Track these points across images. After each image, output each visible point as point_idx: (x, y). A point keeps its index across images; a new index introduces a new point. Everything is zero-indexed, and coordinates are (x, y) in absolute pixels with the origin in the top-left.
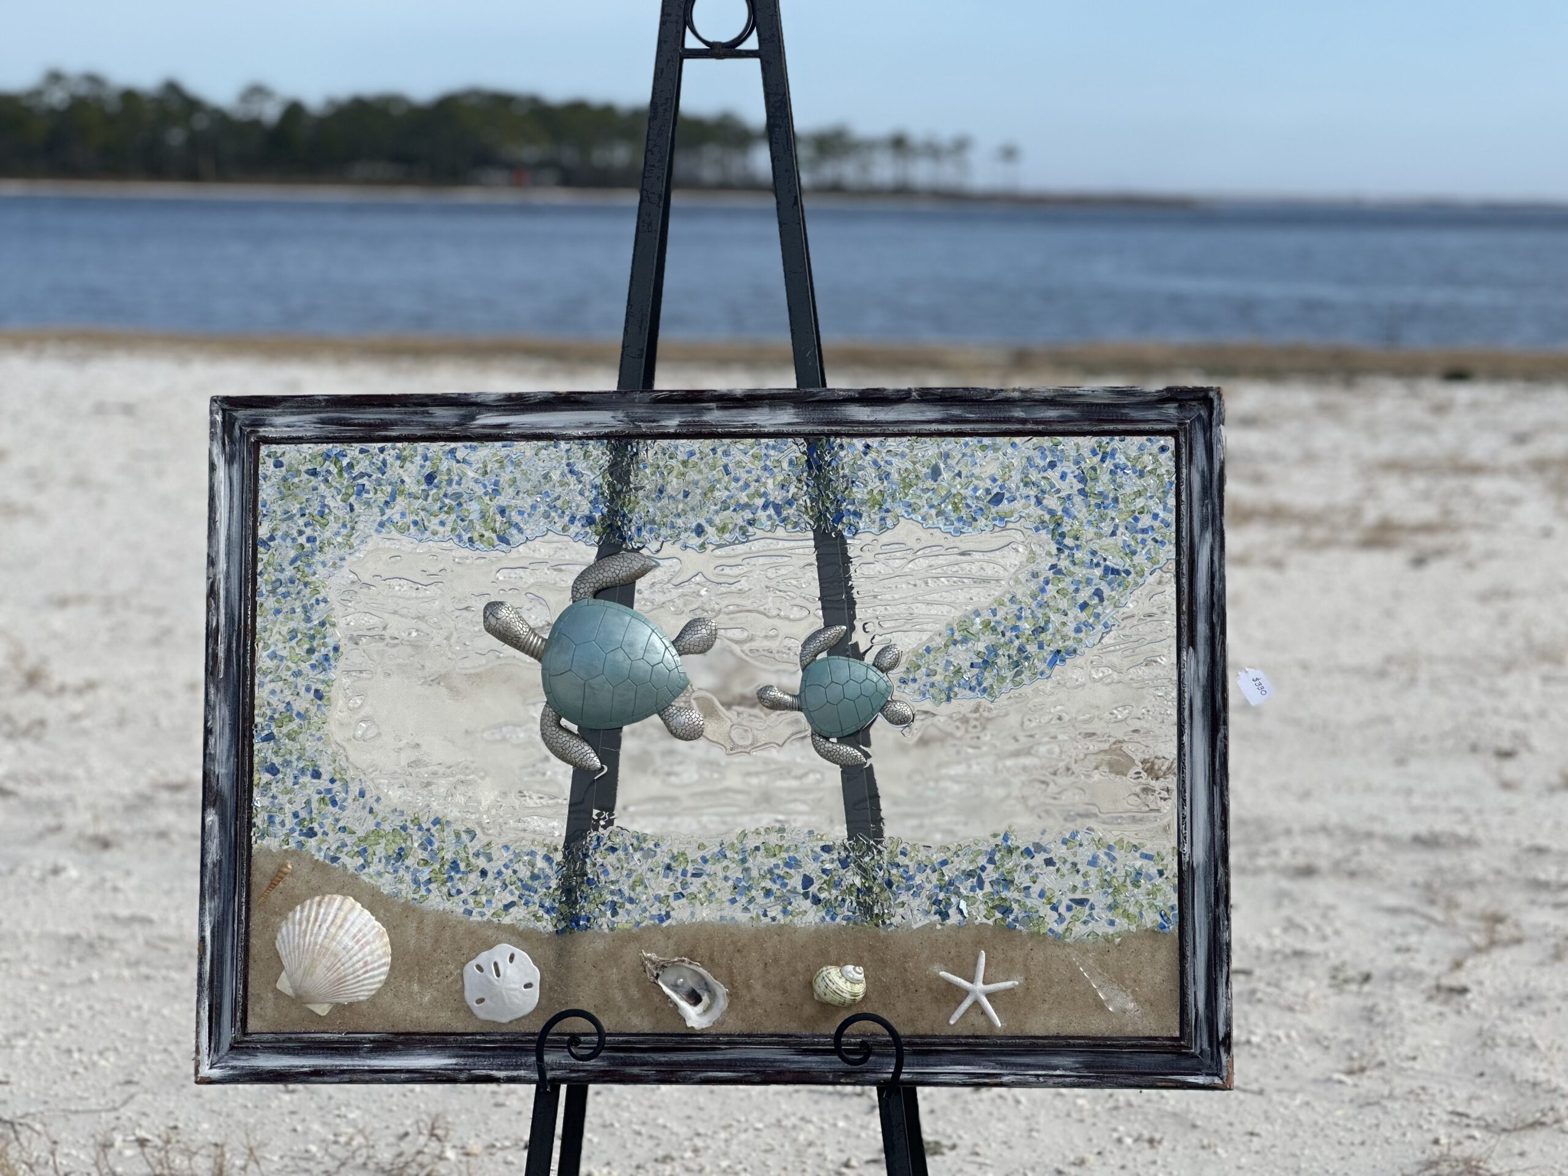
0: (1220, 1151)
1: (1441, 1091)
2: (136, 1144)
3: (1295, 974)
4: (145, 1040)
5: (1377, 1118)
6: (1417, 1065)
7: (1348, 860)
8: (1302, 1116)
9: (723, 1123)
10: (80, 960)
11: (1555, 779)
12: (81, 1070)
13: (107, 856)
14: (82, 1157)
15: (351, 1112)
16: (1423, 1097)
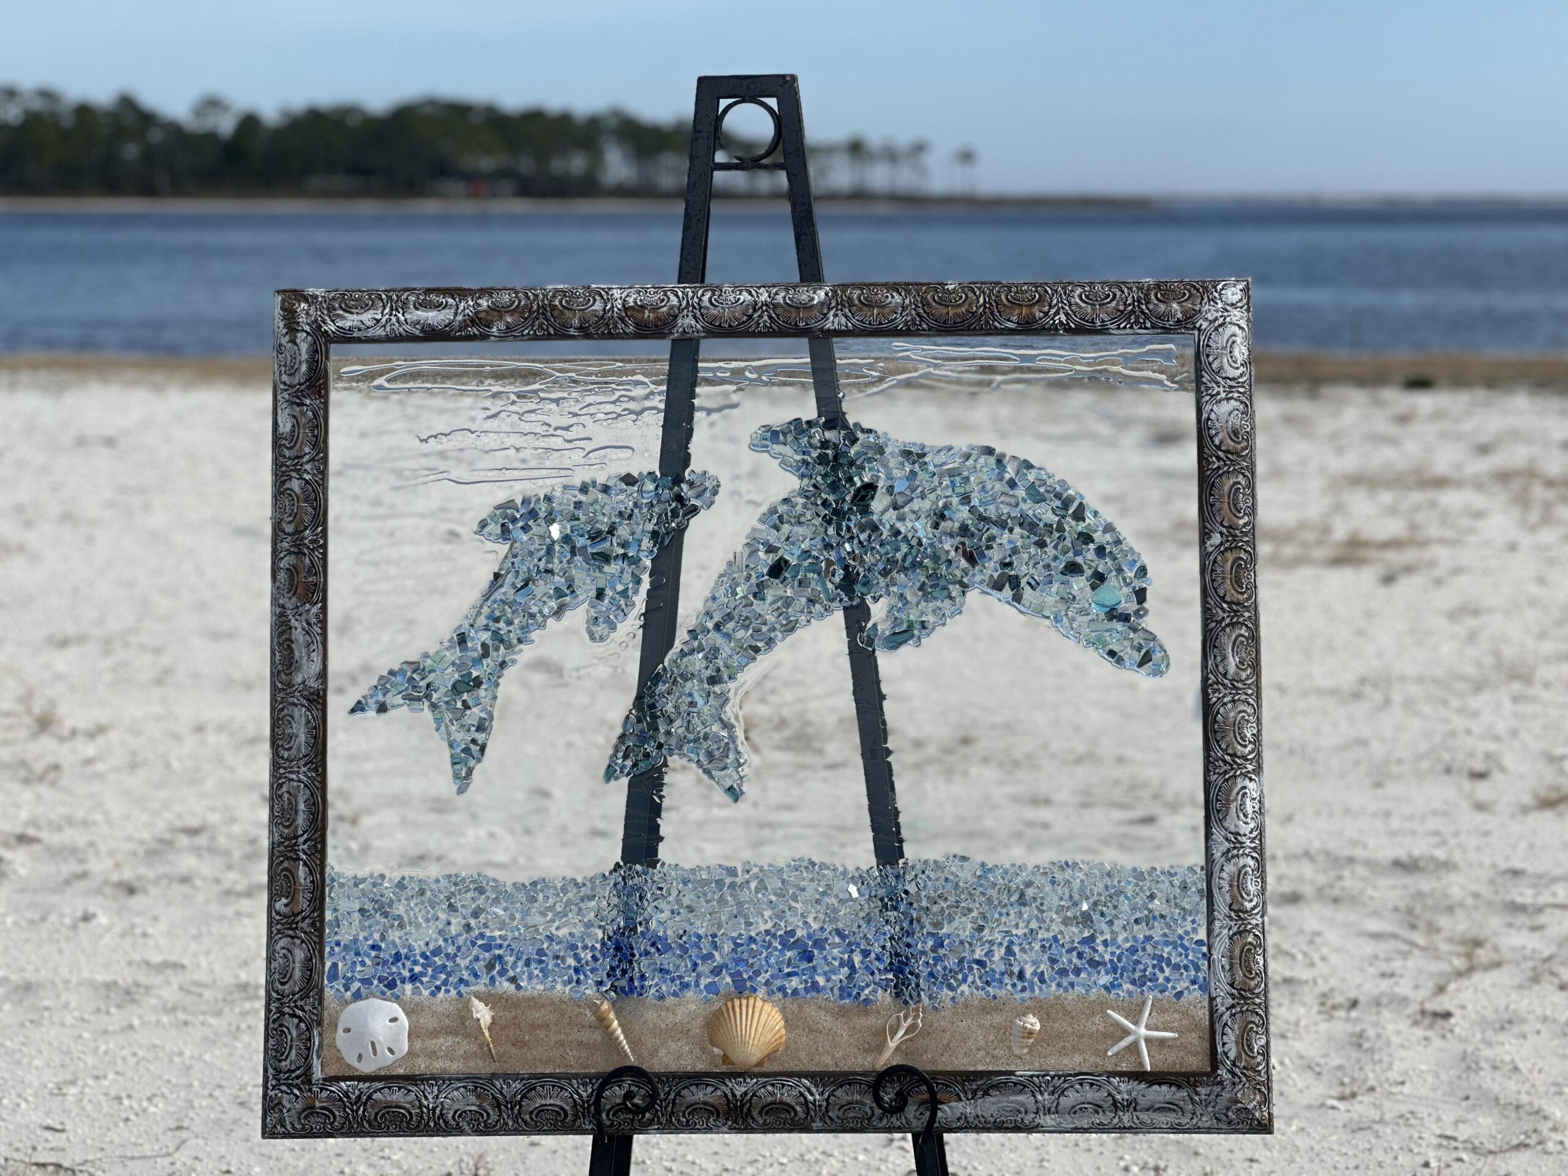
1: (1430, 1115)
3: (1287, 1000)
4: (190, 1086)
5: (1369, 1142)
6: (1406, 1090)
7: (1331, 886)
8: (1299, 1142)
10: (119, 1007)
11: (1527, 799)
12: (132, 1117)
13: (135, 901)
15: (395, 1154)
16: (1412, 1121)
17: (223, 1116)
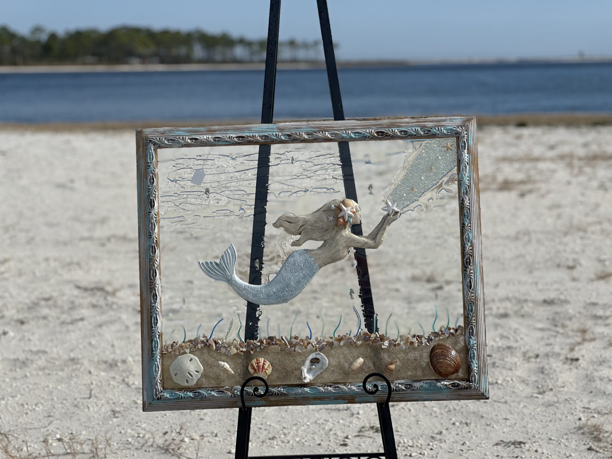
0: (495, 426)
1: (577, 399)
2: (57, 441)
3: (509, 355)
4: (53, 399)
5: (554, 411)
6: (566, 389)
7: (520, 310)
8: (525, 411)
9: (294, 423)
10: (20, 368)
11: (593, 276)
12: (29, 412)
13: (24, 327)
14: (36, 447)
15: (143, 424)
16: (571, 402)
17: (68, 411)
